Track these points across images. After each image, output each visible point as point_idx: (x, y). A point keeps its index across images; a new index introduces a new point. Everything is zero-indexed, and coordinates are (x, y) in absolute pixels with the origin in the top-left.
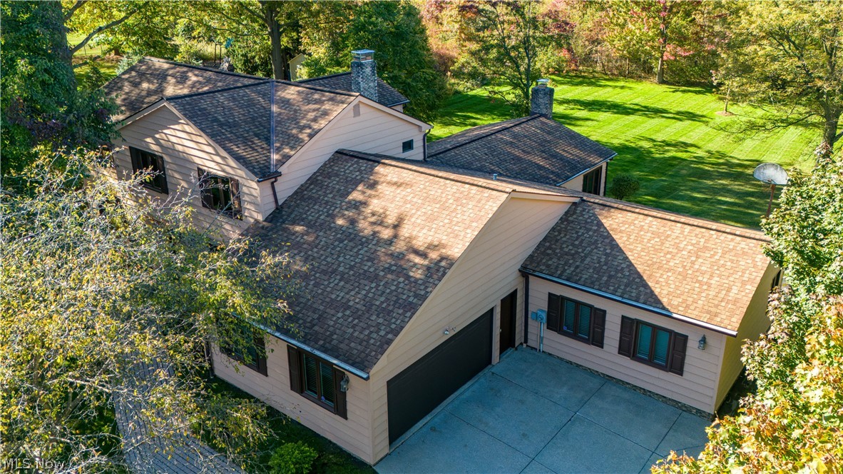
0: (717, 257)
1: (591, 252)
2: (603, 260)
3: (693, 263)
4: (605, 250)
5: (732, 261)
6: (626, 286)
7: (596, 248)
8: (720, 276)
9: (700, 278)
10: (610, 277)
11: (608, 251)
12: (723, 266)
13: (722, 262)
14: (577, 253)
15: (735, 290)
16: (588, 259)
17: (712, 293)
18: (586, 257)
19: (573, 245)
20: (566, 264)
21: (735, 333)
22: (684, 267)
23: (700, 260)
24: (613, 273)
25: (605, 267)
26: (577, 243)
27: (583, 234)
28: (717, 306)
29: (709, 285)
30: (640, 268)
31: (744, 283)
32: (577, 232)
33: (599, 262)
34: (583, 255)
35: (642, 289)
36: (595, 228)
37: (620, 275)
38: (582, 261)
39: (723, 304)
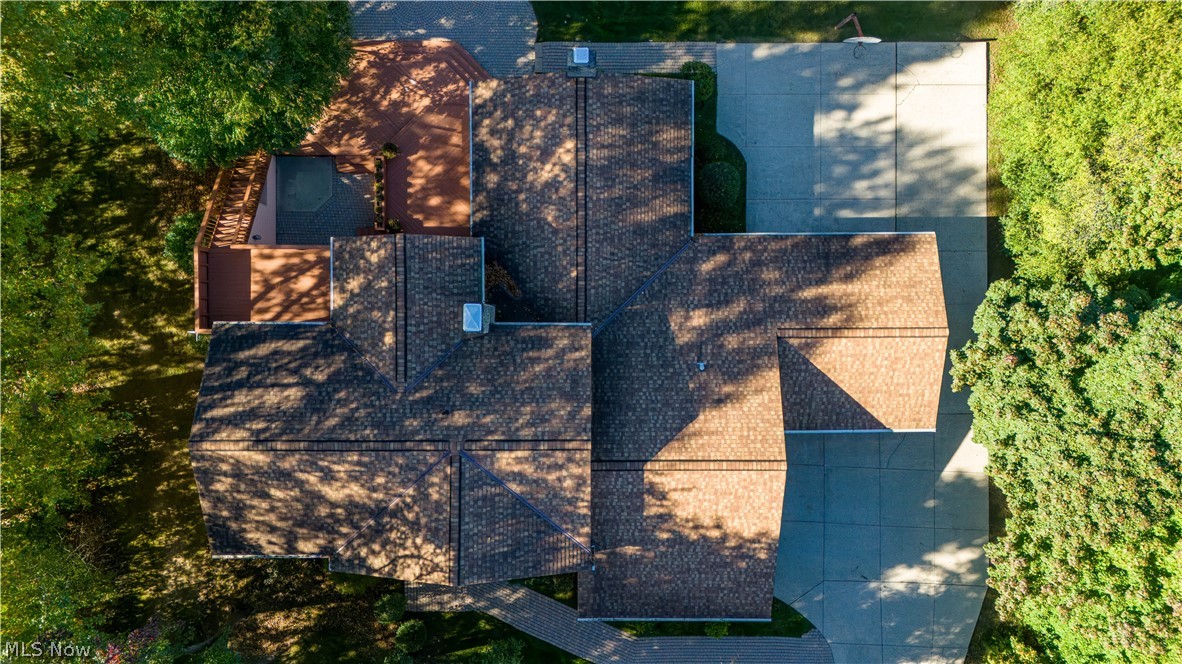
0: (907, 366)
1: (812, 394)
2: (825, 400)
3: (892, 377)
4: (822, 389)
5: (919, 366)
6: (853, 418)
7: (814, 389)
8: (914, 384)
9: (901, 392)
10: (838, 414)
11: (825, 389)
12: (914, 373)
13: (912, 370)
14: (802, 400)
15: (927, 395)
16: (814, 404)
17: (913, 402)
18: (811, 400)
19: (795, 393)
20: (799, 414)
21: (934, 430)
22: (887, 385)
23: (896, 373)
24: (838, 410)
25: (830, 407)
26: (797, 389)
27: (797, 378)
28: (918, 413)
29: (909, 395)
30: (855, 397)
31: (931, 385)
32: (792, 378)
33: (823, 403)
34: (807, 400)
35: (864, 417)
36: (803, 367)
37: (843, 410)
38: (810, 408)
39: (922, 409)
